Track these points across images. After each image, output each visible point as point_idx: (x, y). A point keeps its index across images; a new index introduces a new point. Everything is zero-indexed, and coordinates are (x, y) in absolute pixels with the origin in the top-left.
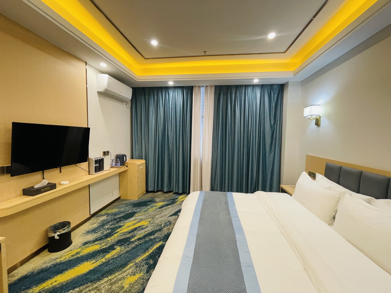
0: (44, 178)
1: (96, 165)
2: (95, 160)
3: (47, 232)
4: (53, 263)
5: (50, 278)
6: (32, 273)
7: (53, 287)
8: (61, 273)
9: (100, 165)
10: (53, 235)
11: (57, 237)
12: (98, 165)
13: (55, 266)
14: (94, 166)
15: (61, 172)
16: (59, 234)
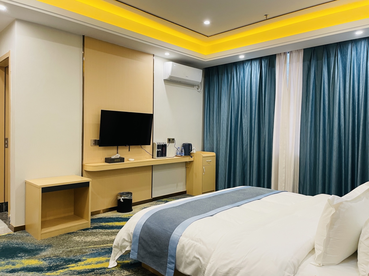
0: (118, 153)
1: (159, 150)
2: (158, 145)
3: (117, 195)
4: (117, 217)
5: (112, 222)
6: (105, 218)
7: (112, 226)
8: (119, 222)
9: (162, 150)
10: (120, 198)
11: (122, 200)
12: (161, 150)
13: (117, 218)
14: (157, 150)
15: (129, 151)
16: (123, 198)
